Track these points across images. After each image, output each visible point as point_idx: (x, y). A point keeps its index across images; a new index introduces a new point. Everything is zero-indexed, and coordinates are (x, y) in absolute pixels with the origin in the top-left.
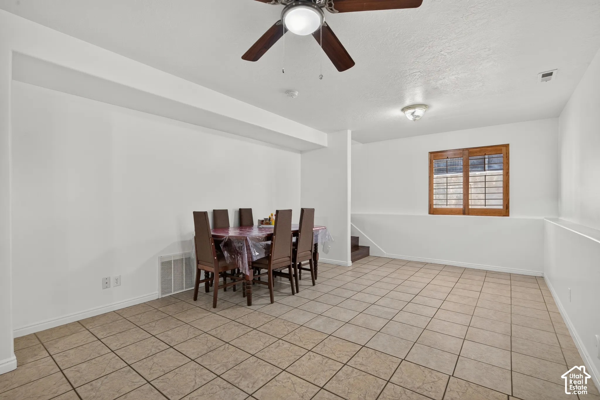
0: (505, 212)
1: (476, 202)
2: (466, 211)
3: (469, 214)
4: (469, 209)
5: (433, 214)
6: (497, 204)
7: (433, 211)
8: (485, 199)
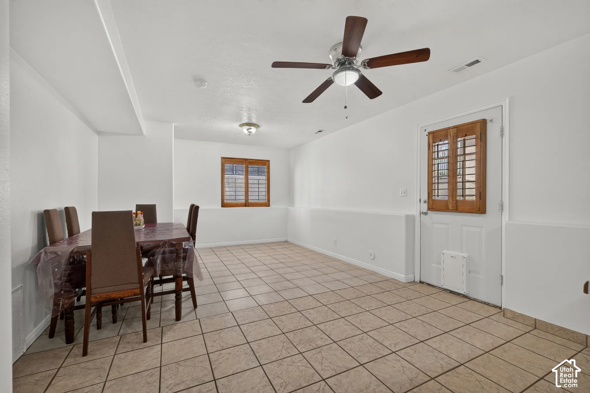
0: (267, 204)
1: (252, 198)
2: (247, 204)
3: (248, 206)
4: (249, 203)
5: (224, 207)
6: (263, 198)
7: (223, 205)
8: (259, 196)
